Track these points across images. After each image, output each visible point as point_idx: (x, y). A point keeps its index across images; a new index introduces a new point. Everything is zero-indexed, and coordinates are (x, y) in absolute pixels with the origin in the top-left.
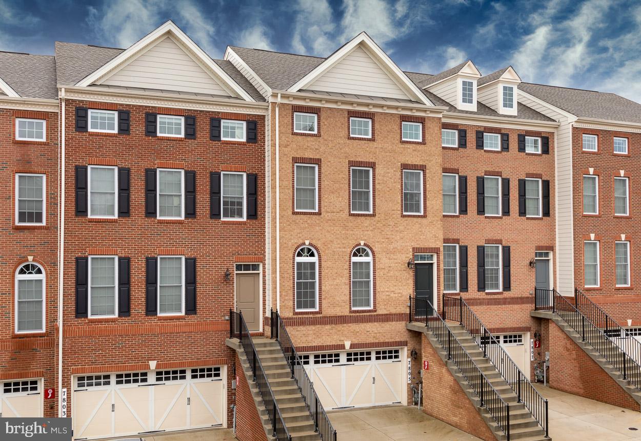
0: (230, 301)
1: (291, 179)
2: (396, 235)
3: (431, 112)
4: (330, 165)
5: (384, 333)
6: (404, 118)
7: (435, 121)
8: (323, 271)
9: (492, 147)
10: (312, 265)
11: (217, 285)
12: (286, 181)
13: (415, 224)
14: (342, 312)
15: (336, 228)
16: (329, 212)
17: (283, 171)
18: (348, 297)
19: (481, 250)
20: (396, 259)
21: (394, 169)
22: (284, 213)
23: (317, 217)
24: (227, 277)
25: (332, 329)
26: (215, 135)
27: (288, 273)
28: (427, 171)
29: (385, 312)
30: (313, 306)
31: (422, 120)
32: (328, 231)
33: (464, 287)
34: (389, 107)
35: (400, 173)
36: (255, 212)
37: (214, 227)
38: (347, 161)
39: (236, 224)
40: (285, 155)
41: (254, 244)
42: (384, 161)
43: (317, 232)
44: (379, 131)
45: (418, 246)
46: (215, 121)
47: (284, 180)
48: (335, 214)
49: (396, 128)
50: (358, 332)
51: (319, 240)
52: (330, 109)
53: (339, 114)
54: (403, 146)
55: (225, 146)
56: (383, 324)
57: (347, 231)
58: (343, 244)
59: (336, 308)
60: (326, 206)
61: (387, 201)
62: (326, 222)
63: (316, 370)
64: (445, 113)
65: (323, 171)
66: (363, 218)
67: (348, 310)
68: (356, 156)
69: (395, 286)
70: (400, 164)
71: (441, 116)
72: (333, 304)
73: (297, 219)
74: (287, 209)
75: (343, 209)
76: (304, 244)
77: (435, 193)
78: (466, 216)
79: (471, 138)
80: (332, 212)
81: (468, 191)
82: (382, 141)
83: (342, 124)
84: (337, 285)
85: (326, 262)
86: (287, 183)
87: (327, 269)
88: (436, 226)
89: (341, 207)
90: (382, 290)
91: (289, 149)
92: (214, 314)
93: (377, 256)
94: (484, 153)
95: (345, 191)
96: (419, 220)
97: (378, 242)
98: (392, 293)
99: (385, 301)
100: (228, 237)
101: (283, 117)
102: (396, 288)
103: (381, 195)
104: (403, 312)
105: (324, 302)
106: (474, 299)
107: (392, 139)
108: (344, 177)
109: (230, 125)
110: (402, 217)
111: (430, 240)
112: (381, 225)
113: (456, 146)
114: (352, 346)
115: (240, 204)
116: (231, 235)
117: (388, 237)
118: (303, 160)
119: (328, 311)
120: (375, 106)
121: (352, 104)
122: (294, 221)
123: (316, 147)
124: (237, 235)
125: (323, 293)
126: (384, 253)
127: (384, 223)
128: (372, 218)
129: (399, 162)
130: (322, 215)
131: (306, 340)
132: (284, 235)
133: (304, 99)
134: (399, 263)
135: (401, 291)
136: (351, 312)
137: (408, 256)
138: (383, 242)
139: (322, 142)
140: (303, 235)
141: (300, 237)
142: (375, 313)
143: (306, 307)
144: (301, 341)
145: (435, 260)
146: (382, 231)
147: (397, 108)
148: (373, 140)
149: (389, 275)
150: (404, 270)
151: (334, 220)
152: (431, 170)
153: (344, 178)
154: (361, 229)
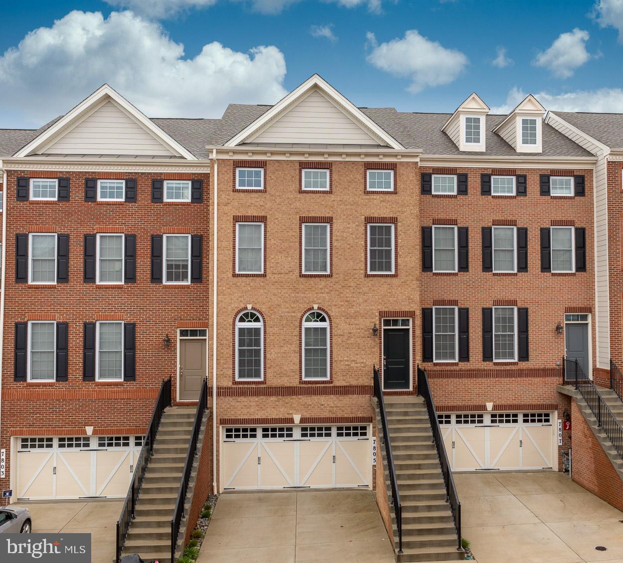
0: (172, 368)
1: (232, 239)
2: (358, 298)
3: (403, 156)
4: (277, 223)
5: (343, 407)
6: (369, 166)
7: (410, 166)
8: (268, 338)
9: (504, 192)
10: (257, 330)
11: (158, 351)
12: (226, 241)
13: (383, 284)
14: (291, 383)
15: (284, 291)
16: (275, 274)
17: (222, 231)
18: (298, 366)
19: (487, 314)
20: (358, 325)
21: (357, 223)
22: (224, 275)
23: (262, 279)
24: (168, 343)
25: (278, 401)
26: (157, 196)
27: (227, 340)
28: (399, 224)
29: (344, 384)
30: (258, 376)
31: (393, 166)
32: (275, 295)
33: (465, 355)
34: (348, 155)
35: (364, 228)
36: (199, 274)
37: (155, 291)
38: (298, 217)
39: (178, 288)
40: (225, 214)
41: (198, 309)
42: (344, 215)
43: (261, 295)
44: (337, 182)
45: (387, 310)
46: (157, 183)
47: (224, 241)
48: (282, 275)
49: (360, 177)
50: (310, 405)
51: (264, 304)
52: (278, 161)
53: (288, 166)
54: (368, 197)
55: (168, 208)
56: (341, 398)
57: (296, 294)
58: (293, 308)
59: (283, 378)
60: (272, 267)
61: (346, 259)
62: (273, 284)
63: (264, 445)
64: (422, 156)
65: (268, 229)
66: (317, 279)
67: (297, 381)
68: (309, 211)
69: (357, 354)
70: (363, 217)
71: (418, 160)
72: (279, 374)
73: (239, 282)
74: (227, 271)
75: (292, 269)
76: (246, 308)
77: (409, 249)
78: (468, 273)
79: (474, 183)
80: (279, 274)
81: (470, 244)
82: (342, 192)
83: (293, 177)
84: (285, 353)
85: (271, 327)
86: (227, 243)
87: (273, 336)
88: (410, 287)
89: (290, 267)
90: (340, 359)
91: (230, 207)
92: (154, 381)
93: (334, 320)
94: (492, 199)
95: (295, 250)
96: (389, 280)
97: (335, 305)
98: (353, 362)
99: (344, 372)
100: (170, 302)
101: (223, 174)
102: (358, 357)
103: (340, 253)
104: (366, 384)
105: (268, 371)
106: (478, 370)
107: (354, 190)
108: (294, 234)
110: (365, 277)
111: (402, 303)
112: (340, 286)
113: (455, 193)
114: (303, 420)
115: (186, 267)
116: (173, 300)
117: (348, 299)
118: (246, 219)
119: (274, 381)
120: (330, 154)
121: (303, 154)
122: (235, 284)
123: (261, 204)
124: (180, 300)
125: (268, 362)
126: (343, 318)
127: (343, 284)
128: (328, 279)
129: (363, 215)
130: (268, 277)
131: (248, 412)
132: (223, 300)
133: (246, 153)
134: (362, 329)
135: (365, 361)
136: (301, 382)
137: (374, 320)
138: (342, 305)
139: (268, 198)
140: (245, 299)
141: (241, 301)
142: (331, 385)
143: (249, 376)
144: (242, 412)
145: (410, 327)
146: (341, 293)
147: (359, 155)
148: (330, 192)
149: (349, 342)
150: (368, 337)
151: (282, 282)
152: (404, 222)
153: (294, 236)
154: (314, 291)
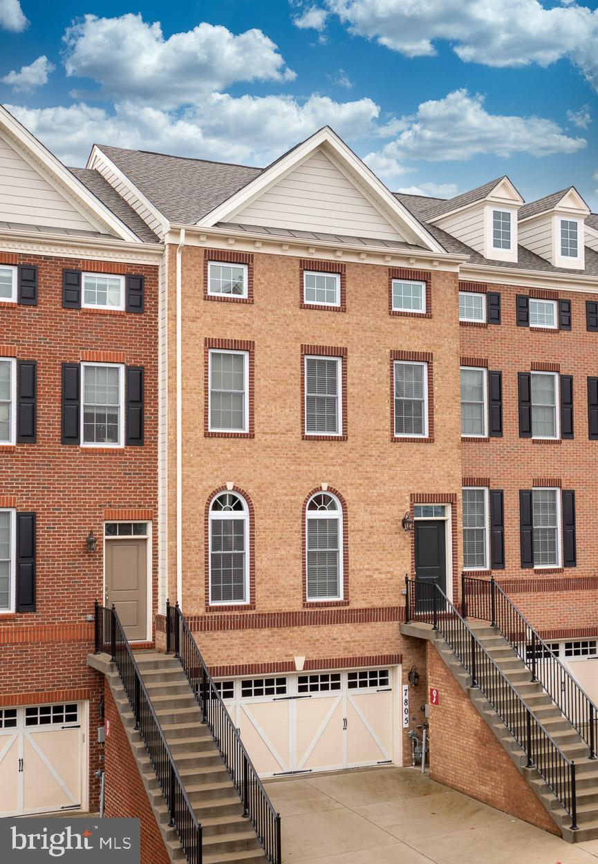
0: (96, 589)
1: (203, 375)
2: (382, 473)
3: (441, 263)
4: (269, 353)
5: (363, 641)
6: (396, 273)
7: (447, 278)
8: (258, 535)
9: (542, 322)
10: (239, 524)
11: (73, 560)
12: (194, 379)
13: (414, 453)
14: (290, 606)
15: (279, 461)
16: (267, 433)
17: (188, 361)
18: (301, 579)
19: (526, 498)
20: (383, 514)
21: (379, 360)
22: (191, 435)
23: (247, 441)
24: (90, 546)
25: (273, 636)
26: (71, 298)
27: (197, 540)
28: (435, 363)
29: (364, 605)
30: (240, 596)
31: (425, 277)
32: (266, 467)
33: (498, 561)
34: (370, 254)
35: (388, 367)
36: (139, 433)
37: (68, 458)
38: (299, 345)
39: (106, 454)
40: (192, 334)
41: (138, 488)
42: (362, 346)
43: (247, 467)
44: (352, 295)
45: (420, 492)
46: (71, 275)
47: (191, 378)
48: (277, 436)
49: (382, 289)
50: (318, 640)
51: (251, 481)
52: (270, 256)
53: (285, 265)
54: (394, 320)
55: (88, 318)
56: (361, 627)
57: (298, 467)
58: (292, 488)
59: (280, 599)
60: (262, 423)
61: (366, 414)
62: (263, 450)
63: (246, 708)
64: (465, 264)
65: (257, 362)
66: (326, 444)
67: (300, 602)
68: (313, 337)
69: (382, 560)
70: (388, 350)
71: (457, 270)
72: (274, 593)
73: (213, 446)
74: (196, 428)
75: (292, 428)
76: (225, 488)
77: (448, 401)
78: (501, 439)
79: (508, 307)
80: (272, 434)
81: (504, 397)
82: (358, 311)
83: (291, 283)
84: (281, 559)
85: (262, 518)
86: (195, 382)
87: (264, 532)
88: (450, 457)
89: (288, 424)
90: (358, 567)
91: (199, 324)
92: (67, 611)
93: (350, 508)
94: (530, 333)
95: (295, 397)
96: (422, 446)
97: (352, 485)
98: (377, 572)
99: (364, 586)
100: (92, 477)
101: (189, 269)
102: (383, 563)
103: (357, 404)
104: (394, 605)
105: (258, 588)
106: (516, 581)
107: (376, 309)
108: (293, 372)
109: (97, 282)
110: (392, 441)
111: (440, 482)
112: (358, 455)
113: (483, 320)
114: (308, 665)
115: (114, 418)
116: (97, 473)
117: (369, 475)
118: (224, 344)
119: (267, 605)
120: (346, 252)
121: (306, 248)
122: (208, 449)
123: (246, 322)
124: (108, 473)
125: (258, 573)
126: (362, 504)
127: (362, 452)
128: (341, 443)
129: (389, 348)
130: (256, 439)
131: (228, 656)
132: (190, 473)
133: (225, 238)
134: (388, 521)
135: (392, 569)
136: (306, 605)
137: (403, 508)
138: (361, 485)
139: (255, 313)
140: (222, 473)
141: (217, 477)
142: (347, 608)
143: (227, 598)
144: (219, 657)
145: (448, 516)
146: (359, 465)
147: (383, 256)
148: (342, 309)
149: (371, 540)
150: (396, 533)
151: (277, 447)
152: (442, 361)
153: (293, 375)
154: (322, 462)
